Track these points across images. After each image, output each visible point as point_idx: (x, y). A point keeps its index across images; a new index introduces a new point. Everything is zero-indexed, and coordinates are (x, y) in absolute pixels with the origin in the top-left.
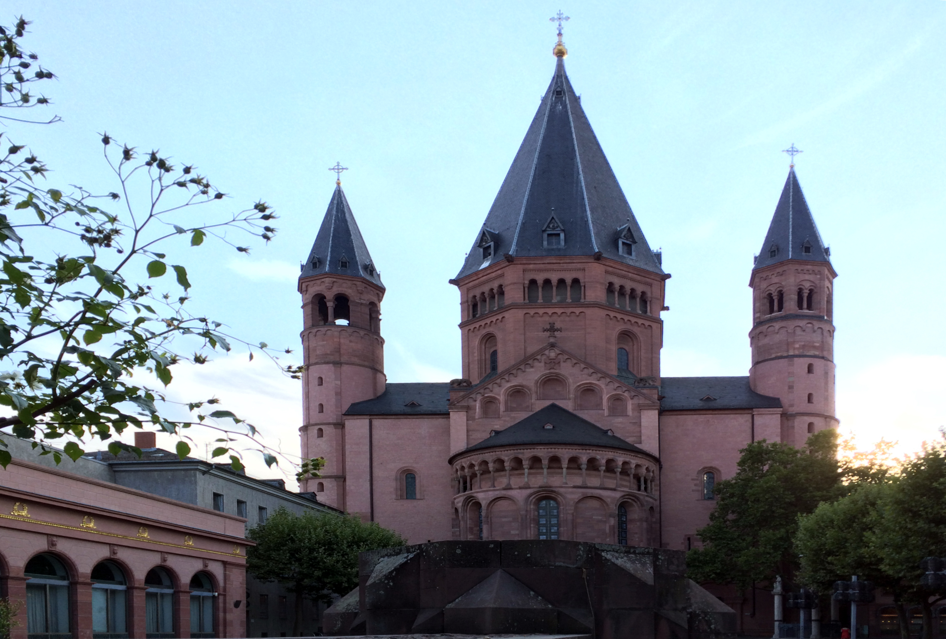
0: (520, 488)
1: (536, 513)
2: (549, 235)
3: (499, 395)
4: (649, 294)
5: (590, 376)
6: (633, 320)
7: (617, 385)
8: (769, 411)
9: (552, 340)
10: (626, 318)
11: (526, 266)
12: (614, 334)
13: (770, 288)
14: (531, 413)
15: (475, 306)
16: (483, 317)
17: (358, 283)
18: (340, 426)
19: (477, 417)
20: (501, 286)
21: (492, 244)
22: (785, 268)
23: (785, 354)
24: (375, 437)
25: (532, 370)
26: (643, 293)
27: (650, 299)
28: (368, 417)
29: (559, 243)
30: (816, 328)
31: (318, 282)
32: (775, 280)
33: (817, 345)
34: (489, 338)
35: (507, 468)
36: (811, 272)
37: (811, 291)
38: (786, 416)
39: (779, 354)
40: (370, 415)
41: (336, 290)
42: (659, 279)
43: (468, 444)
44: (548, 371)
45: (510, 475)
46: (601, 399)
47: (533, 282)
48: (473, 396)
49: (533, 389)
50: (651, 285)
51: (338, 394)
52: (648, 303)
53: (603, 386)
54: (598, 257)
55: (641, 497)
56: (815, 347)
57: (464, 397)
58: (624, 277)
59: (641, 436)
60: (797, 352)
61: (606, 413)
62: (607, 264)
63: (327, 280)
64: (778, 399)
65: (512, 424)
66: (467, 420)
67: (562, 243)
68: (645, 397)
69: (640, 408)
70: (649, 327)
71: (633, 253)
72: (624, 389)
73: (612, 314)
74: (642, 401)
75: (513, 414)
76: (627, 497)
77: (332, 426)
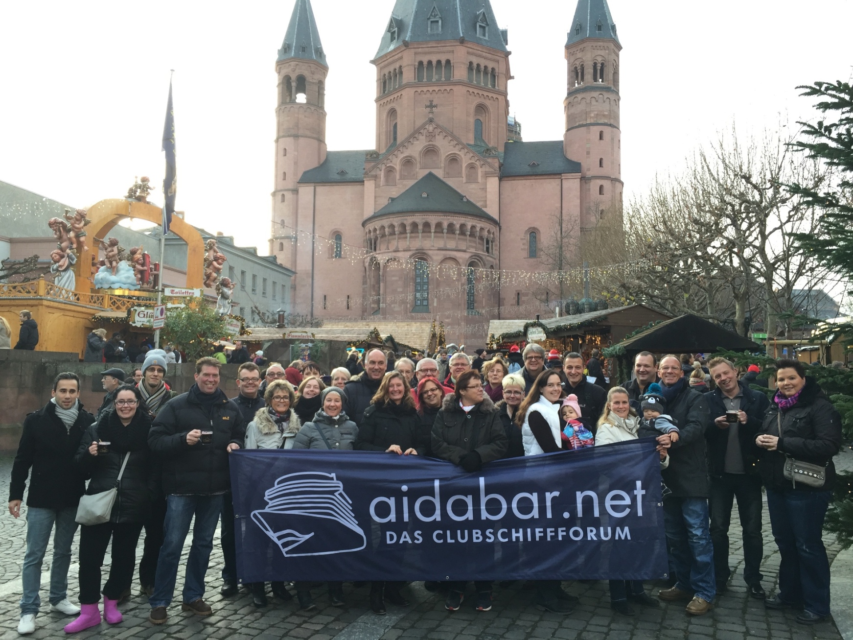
0: (404, 251)
1: (414, 273)
2: (432, 22)
3: (396, 165)
4: (497, 71)
5: (455, 147)
6: (486, 94)
7: (472, 155)
8: (572, 176)
9: (431, 116)
10: (481, 92)
11: (417, 50)
12: (472, 107)
13: (576, 62)
14: (416, 181)
15: (385, 83)
16: (390, 94)
17: (312, 65)
18: (295, 191)
19: (381, 185)
20: (401, 67)
21: (396, 29)
22: (585, 45)
23: (585, 123)
24: (317, 202)
25: (418, 142)
26: (493, 69)
27: (497, 74)
28: (313, 184)
29: (437, 29)
30: (605, 99)
31: (287, 65)
32: (579, 55)
33: (606, 113)
34: (393, 112)
35: (396, 233)
36: (602, 48)
37: (602, 64)
38: (584, 180)
39: (581, 123)
40: (314, 183)
41: (298, 72)
42: (504, 56)
43: (375, 209)
44: (428, 143)
45: (399, 238)
46: (461, 167)
47: (421, 63)
48: (379, 166)
49: (418, 159)
50: (498, 62)
51: (296, 163)
52: (496, 77)
53: (463, 156)
54: (462, 41)
55: (484, 257)
56: (604, 115)
57: (374, 167)
58: (480, 56)
59: (486, 201)
60: (592, 121)
61: (464, 180)
62: (468, 46)
63: (293, 63)
64: (580, 164)
65: (404, 190)
66: (375, 188)
67: (440, 29)
68: (491, 166)
69: (487, 175)
70: (496, 100)
71: (487, 34)
72: (476, 158)
73: (471, 90)
74: (488, 169)
75: (405, 182)
76: (474, 257)
77: (290, 192)
